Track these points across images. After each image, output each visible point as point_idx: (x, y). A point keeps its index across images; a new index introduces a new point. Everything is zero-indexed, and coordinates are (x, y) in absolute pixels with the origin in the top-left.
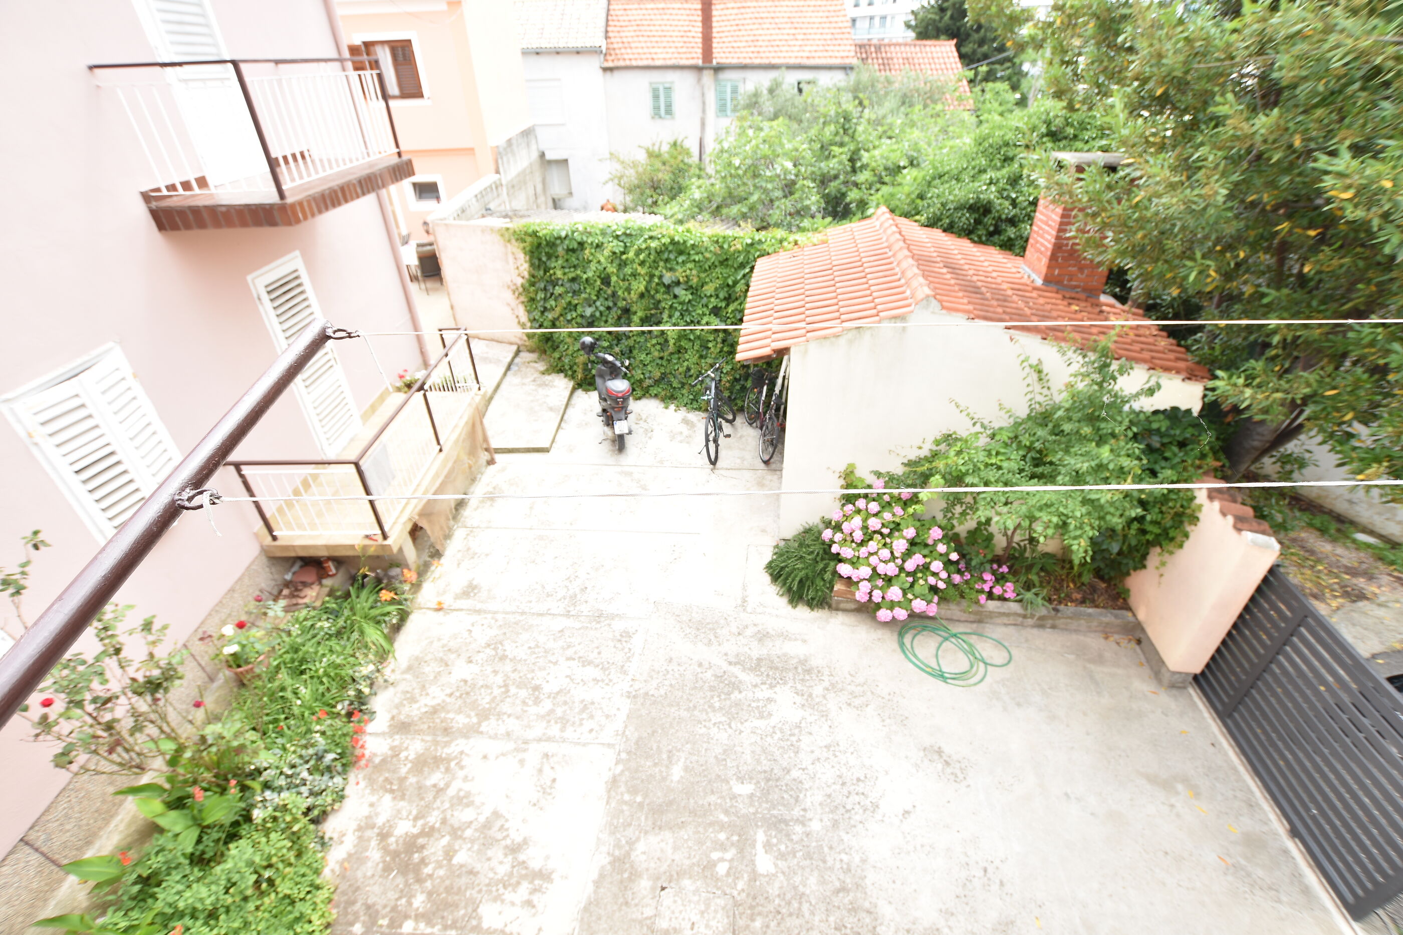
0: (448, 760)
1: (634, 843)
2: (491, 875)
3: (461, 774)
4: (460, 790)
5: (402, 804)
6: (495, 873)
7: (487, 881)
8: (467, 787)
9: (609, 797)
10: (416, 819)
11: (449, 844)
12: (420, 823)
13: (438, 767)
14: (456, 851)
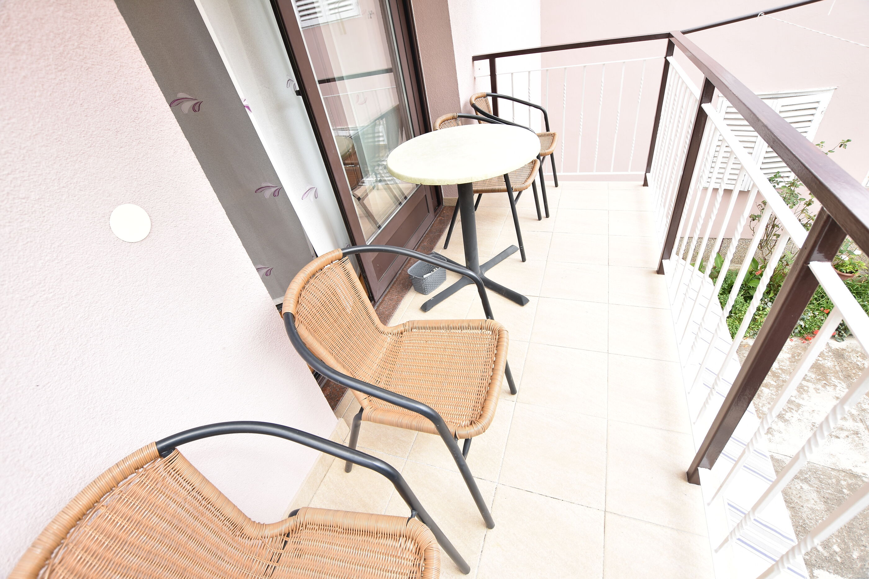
0: (826, 379)
1: (807, 482)
2: (760, 405)
3: (819, 386)
4: (808, 387)
5: (788, 363)
6: (762, 407)
7: (757, 403)
8: (811, 390)
9: (839, 471)
10: (781, 369)
11: (771, 385)
12: (780, 371)
13: (818, 375)
14: (769, 388)
